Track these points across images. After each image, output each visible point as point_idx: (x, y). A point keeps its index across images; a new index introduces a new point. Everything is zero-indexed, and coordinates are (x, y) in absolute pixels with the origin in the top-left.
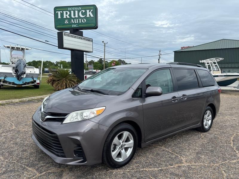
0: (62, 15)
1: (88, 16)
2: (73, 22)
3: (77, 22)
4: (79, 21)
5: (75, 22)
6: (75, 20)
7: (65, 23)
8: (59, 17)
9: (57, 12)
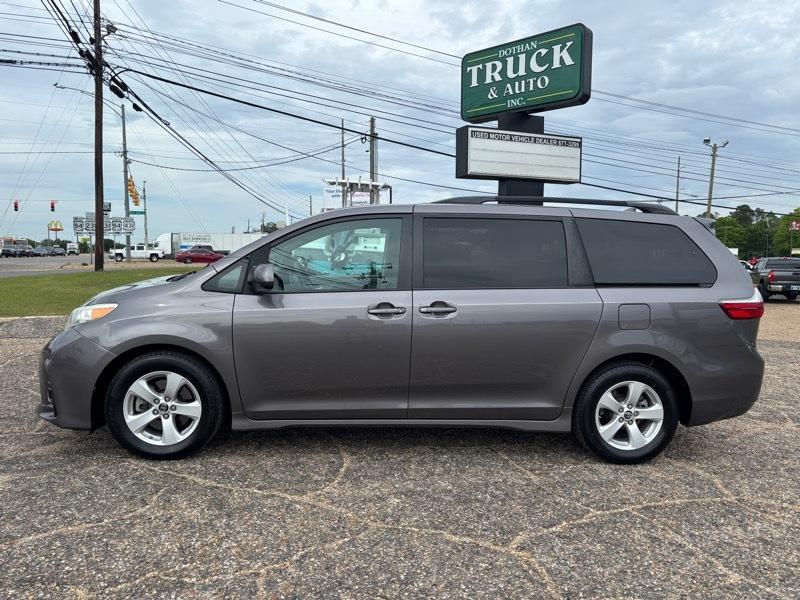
0: (482, 74)
1: (556, 64)
2: (511, 93)
3: (523, 90)
4: (527, 84)
5: (517, 92)
6: (517, 84)
7: (490, 97)
8: (474, 83)
9: (469, 69)
